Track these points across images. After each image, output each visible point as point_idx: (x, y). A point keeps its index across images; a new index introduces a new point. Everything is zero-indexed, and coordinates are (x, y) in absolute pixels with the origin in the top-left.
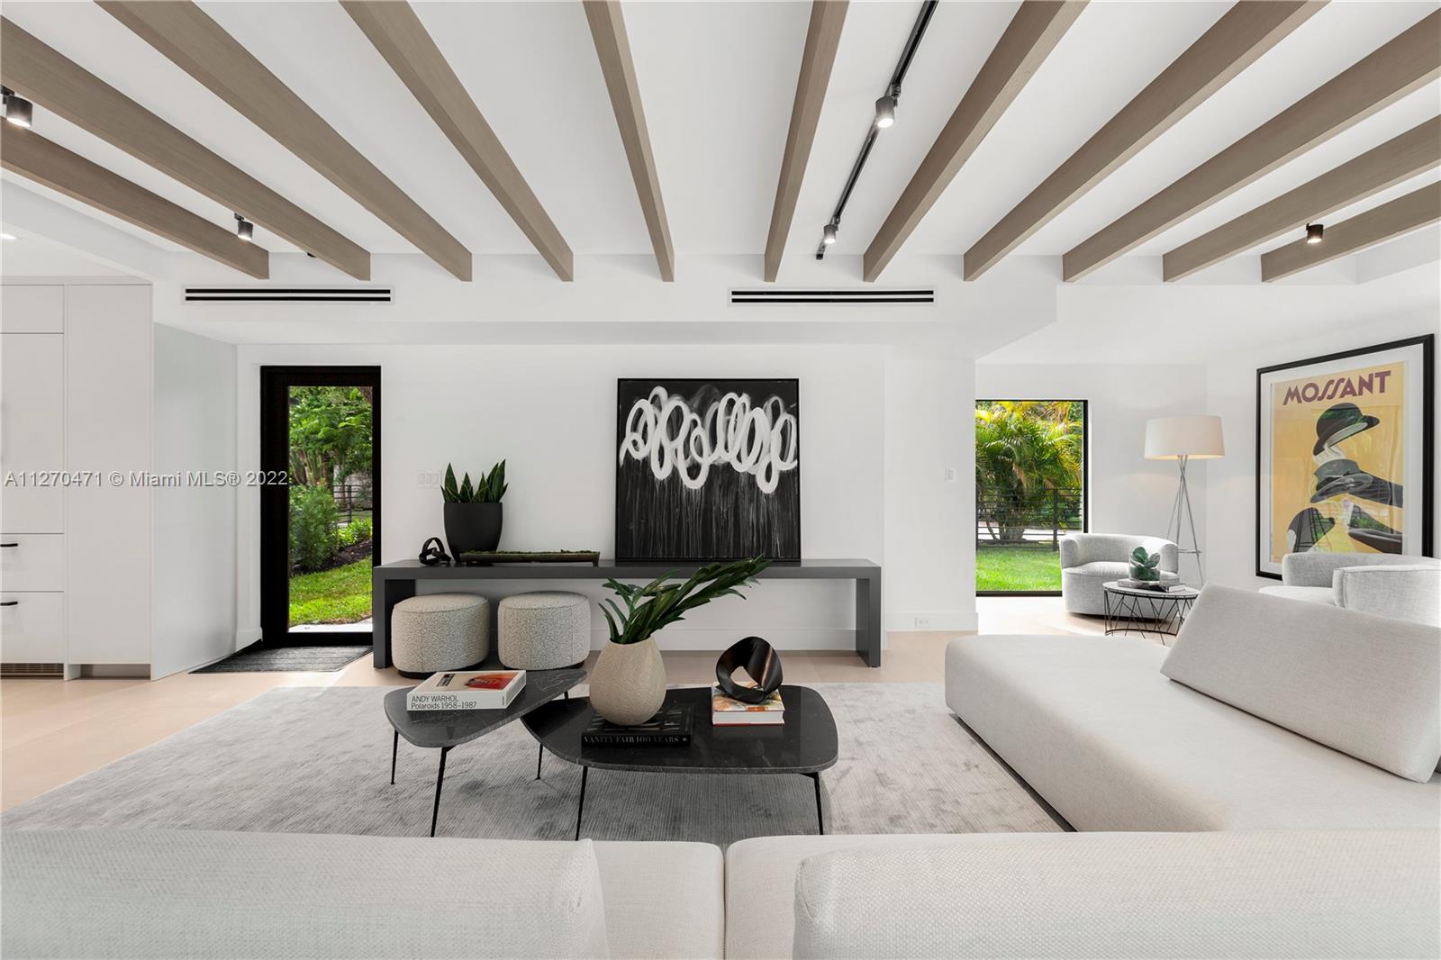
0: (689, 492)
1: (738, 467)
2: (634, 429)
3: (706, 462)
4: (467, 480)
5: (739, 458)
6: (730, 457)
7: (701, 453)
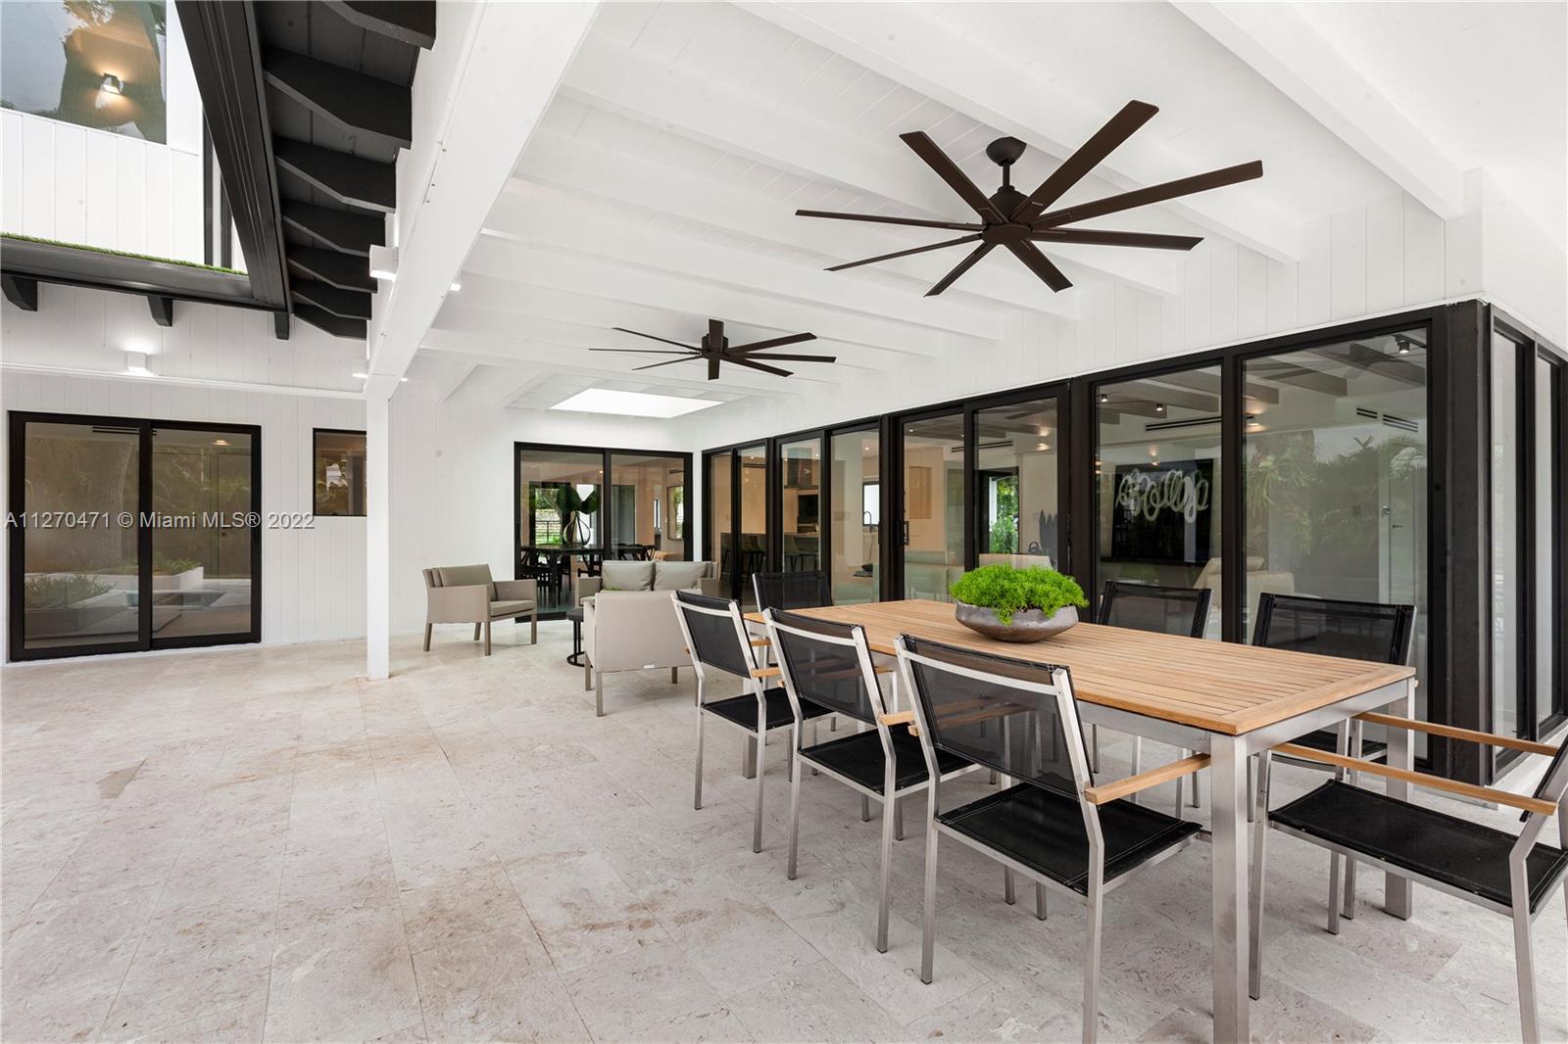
0: (1148, 522)
1: (1175, 509)
2: (1123, 491)
3: (1158, 506)
4: (1050, 516)
5: (1175, 504)
6: (1170, 504)
7: (1155, 502)
